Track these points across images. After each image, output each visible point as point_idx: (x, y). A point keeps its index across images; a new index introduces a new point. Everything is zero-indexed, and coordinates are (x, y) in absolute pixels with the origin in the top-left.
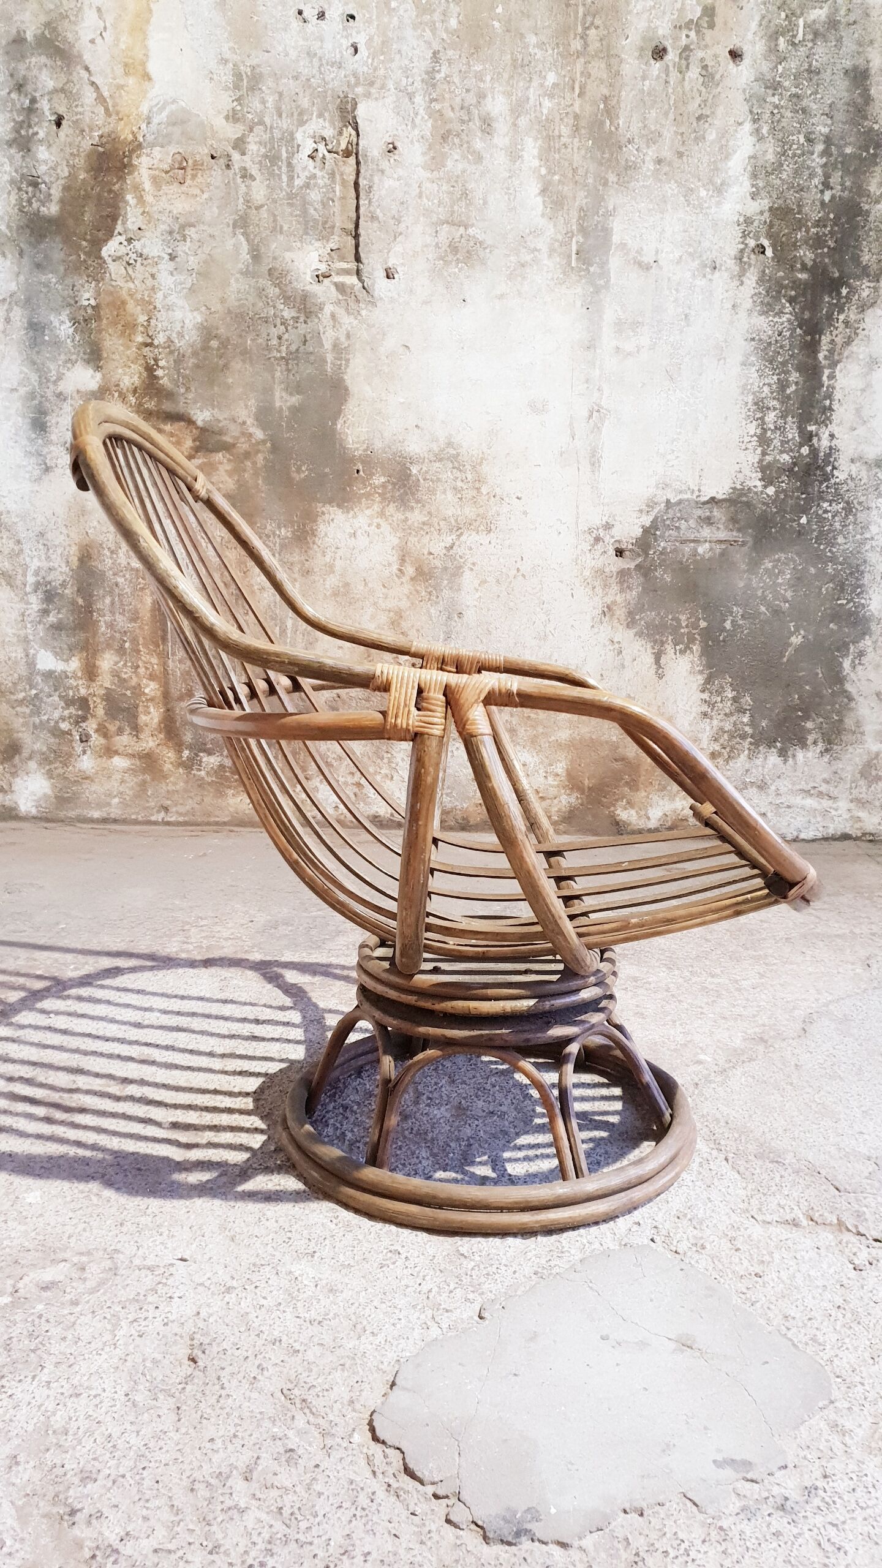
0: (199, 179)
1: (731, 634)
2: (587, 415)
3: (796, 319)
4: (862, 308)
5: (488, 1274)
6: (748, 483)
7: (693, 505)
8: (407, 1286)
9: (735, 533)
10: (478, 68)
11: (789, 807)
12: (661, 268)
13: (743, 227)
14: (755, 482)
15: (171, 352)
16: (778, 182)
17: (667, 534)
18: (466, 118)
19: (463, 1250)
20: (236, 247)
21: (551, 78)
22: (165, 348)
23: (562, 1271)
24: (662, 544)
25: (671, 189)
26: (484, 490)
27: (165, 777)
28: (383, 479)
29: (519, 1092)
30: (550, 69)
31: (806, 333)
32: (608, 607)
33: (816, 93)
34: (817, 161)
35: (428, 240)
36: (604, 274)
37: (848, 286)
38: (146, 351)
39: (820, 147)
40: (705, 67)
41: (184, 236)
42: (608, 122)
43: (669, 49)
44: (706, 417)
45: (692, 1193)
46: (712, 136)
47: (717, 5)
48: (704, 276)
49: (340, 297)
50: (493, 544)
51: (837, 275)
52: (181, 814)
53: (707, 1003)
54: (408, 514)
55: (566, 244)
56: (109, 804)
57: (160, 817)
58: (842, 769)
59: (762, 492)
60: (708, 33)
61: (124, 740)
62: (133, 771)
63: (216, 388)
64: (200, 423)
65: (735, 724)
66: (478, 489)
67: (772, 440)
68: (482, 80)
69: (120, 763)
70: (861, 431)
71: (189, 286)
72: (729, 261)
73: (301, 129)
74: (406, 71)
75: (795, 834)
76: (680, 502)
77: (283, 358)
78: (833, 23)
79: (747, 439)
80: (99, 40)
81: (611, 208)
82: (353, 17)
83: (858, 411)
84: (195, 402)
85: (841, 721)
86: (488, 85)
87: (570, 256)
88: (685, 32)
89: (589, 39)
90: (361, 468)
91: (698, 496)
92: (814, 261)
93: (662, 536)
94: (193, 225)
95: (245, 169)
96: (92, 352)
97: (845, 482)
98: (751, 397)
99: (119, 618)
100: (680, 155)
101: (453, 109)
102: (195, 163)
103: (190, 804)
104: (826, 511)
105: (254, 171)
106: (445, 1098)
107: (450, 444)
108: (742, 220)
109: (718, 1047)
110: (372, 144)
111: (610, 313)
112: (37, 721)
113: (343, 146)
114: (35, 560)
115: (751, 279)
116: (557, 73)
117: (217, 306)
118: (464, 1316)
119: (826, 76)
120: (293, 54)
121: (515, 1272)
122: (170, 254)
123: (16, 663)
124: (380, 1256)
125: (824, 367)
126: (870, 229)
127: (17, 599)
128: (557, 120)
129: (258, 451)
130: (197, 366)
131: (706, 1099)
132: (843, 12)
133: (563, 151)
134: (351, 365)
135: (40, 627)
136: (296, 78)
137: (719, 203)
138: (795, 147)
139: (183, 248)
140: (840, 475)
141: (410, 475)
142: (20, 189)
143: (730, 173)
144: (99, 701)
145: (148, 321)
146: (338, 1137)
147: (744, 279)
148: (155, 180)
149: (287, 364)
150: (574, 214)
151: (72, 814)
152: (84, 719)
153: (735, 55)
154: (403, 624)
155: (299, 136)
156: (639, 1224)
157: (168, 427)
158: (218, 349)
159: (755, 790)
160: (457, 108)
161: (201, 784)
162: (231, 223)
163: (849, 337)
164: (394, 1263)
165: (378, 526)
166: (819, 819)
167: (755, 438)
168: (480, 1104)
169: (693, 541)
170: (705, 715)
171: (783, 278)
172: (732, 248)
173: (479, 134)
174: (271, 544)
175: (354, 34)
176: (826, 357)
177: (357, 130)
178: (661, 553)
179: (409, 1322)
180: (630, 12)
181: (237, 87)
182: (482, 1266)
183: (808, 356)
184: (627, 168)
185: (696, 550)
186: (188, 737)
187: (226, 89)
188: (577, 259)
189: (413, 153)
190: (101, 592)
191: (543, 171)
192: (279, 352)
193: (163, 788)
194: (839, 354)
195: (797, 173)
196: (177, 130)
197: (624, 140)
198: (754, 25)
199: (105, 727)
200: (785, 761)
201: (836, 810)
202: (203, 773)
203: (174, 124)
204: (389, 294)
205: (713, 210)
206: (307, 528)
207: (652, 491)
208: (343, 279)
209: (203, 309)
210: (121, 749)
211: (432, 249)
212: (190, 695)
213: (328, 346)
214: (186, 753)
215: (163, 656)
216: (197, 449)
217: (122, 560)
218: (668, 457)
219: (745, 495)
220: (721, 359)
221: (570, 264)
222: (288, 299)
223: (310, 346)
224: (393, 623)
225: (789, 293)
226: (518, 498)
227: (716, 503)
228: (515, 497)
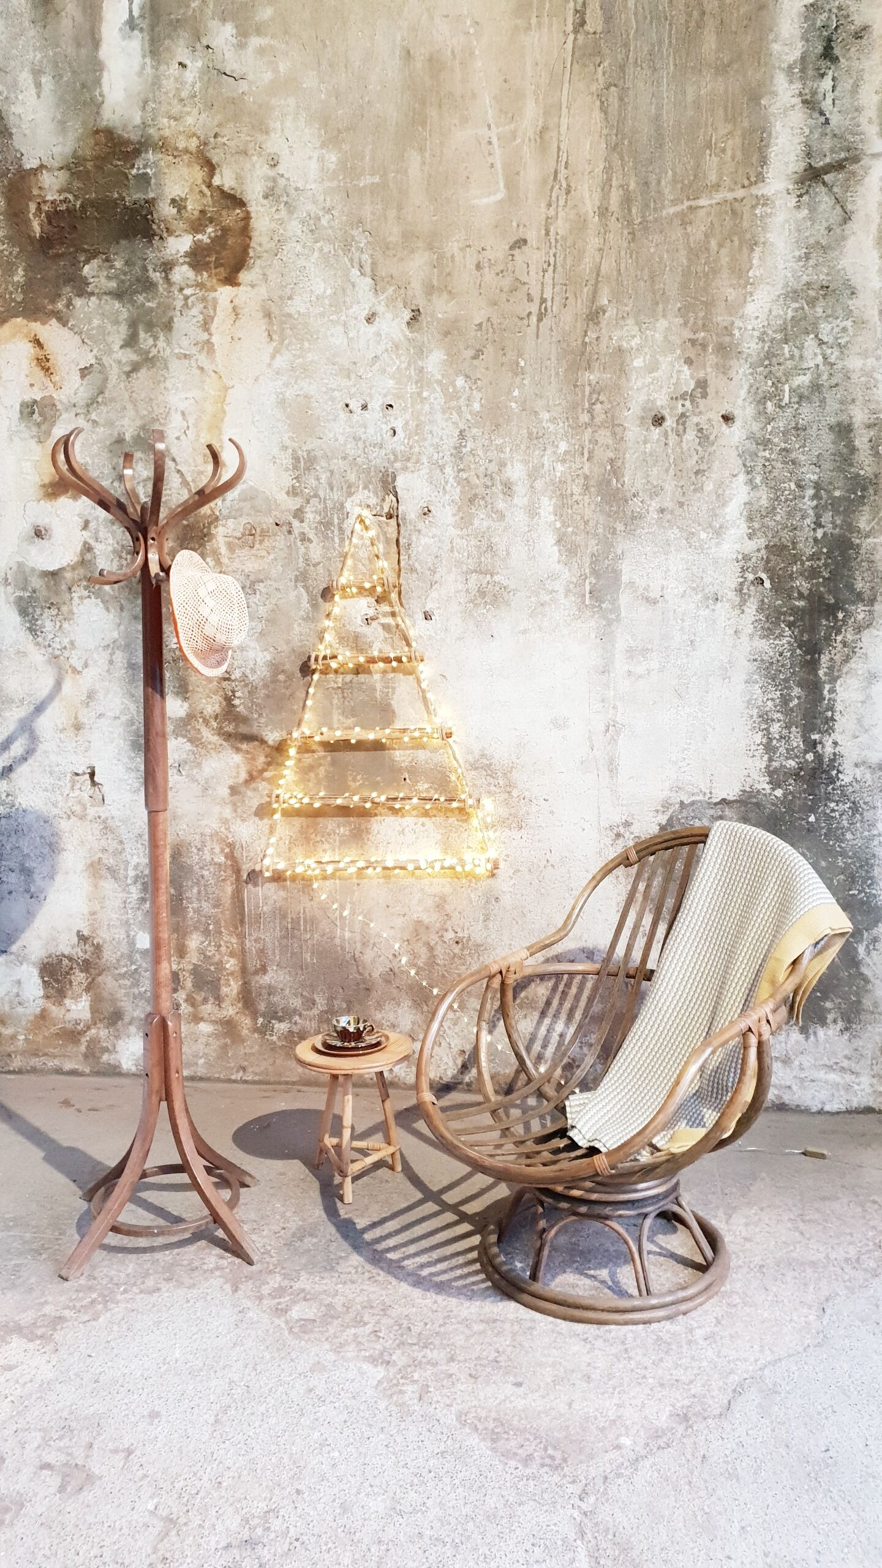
0: (266, 543)
2: (603, 729)
3: (796, 641)
4: (859, 630)
6: (756, 786)
7: (705, 805)
10: (499, 441)
11: (813, 1081)
12: (666, 602)
13: (742, 563)
14: (764, 785)
15: (246, 685)
16: (773, 523)
18: (490, 484)
20: (298, 597)
21: (563, 446)
22: (240, 682)
25: (673, 533)
26: (515, 793)
27: (243, 1041)
28: (426, 786)
30: (562, 439)
31: (806, 653)
33: (804, 446)
34: (808, 504)
35: (460, 586)
36: (616, 609)
37: (844, 610)
38: (225, 684)
39: (810, 492)
40: (700, 430)
41: (253, 589)
42: (614, 481)
43: (667, 417)
44: (714, 729)
46: (709, 487)
47: (709, 378)
48: (707, 607)
49: (387, 635)
50: (524, 839)
51: (833, 601)
52: (256, 1074)
55: (580, 585)
56: (198, 1063)
57: (238, 1076)
58: (863, 1047)
59: (770, 794)
60: (702, 402)
61: (208, 1008)
62: (216, 1036)
63: (283, 713)
64: (271, 743)
66: (509, 793)
68: (502, 452)
69: (205, 1028)
70: (863, 738)
71: (259, 630)
72: (730, 593)
73: (349, 500)
74: (437, 447)
75: (820, 1106)
76: (693, 803)
77: (339, 688)
78: (816, 387)
79: (753, 748)
80: (183, 437)
81: (619, 552)
82: (391, 406)
83: (859, 721)
84: (266, 726)
85: (859, 1002)
86: (508, 455)
87: (584, 596)
88: (681, 402)
89: (595, 413)
90: (407, 777)
91: (710, 798)
92: (810, 590)
94: (260, 581)
95: (304, 534)
96: (180, 686)
97: (851, 784)
98: (755, 711)
99: (204, 905)
100: (681, 504)
101: (478, 477)
102: (262, 531)
103: (265, 1065)
104: (833, 811)
105: (311, 536)
107: (483, 756)
108: (740, 557)
109: (642, 1426)
110: (409, 509)
111: (622, 641)
112: (136, 991)
113: (386, 510)
114: (135, 857)
115: (751, 607)
116: (568, 442)
117: (283, 647)
119: (813, 431)
120: (341, 439)
123: (119, 943)
125: (825, 682)
126: (862, 561)
127: (120, 889)
128: (569, 481)
129: (320, 765)
130: (268, 696)
132: (825, 377)
133: (576, 507)
134: (399, 691)
135: (139, 913)
136: (344, 458)
137: (718, 544)
138: (787, 492)
139: (252, 599)
140: (845, 779)
141: (451, 781)
142: (121, 557)
143: (728, 518)
144: (187, 975)
147: (745, 608)
148: (231, 547)
149: (343, 693)
150: (587, 560)
152: (176, 990)
153: (727, 419)
154: (447, 907)
155: (348, 506)
157: (244, 746)
158: (285, 681)
160: (481, 476)
161: (273, 1048)
162: (293, 578)
163: (848, 655)
165: (423, 825)
166: (842, 1093)
167: (762, 747)
171: (780, 606)
172: (733, 581)
173: (501, 496)
175: (392, 420)
176: (826, 674)
177: (396, 496)
180: (632, 388)
181: (295, 468)
183: (809, 674)
184: (633, 518)
186: (262, 1007)
187: (287, 470)
188: (591, 597)
189: (445, 515)
190: (190, 883)
191: (558, 525)
192: (337, 683)
193: (242, 1051)
194: (839, 671)
195: (790, 515)
196: (247, 506)
197: (629, 495)
198: (743, 393)
199: (193, 997)
200: (807, 1038)
201: (858, 1085)
202: (274, 1038)
203: (245, 500)
204: (428, 633)
205: (713, 550)
206: (363, 827)
207: (666, 793)
208: (389, 620)
209: (272, 649)
210: (206, 1016)
211: (463, 594)
212: (263, 969)
213: (377, 677)
214: (260, 1020)
215: (241, 937)
216: (269, 764)
217: (207, 856)
218: (680, 764)
219: (755, 797)
220: (726, 677)
221: (584, 602)
222: (342, 639)
223: (362, 677)
224: (438, 906)
225: (788, 618)
226: (545, 800)
227: (727, 804)
228: (542, 799)
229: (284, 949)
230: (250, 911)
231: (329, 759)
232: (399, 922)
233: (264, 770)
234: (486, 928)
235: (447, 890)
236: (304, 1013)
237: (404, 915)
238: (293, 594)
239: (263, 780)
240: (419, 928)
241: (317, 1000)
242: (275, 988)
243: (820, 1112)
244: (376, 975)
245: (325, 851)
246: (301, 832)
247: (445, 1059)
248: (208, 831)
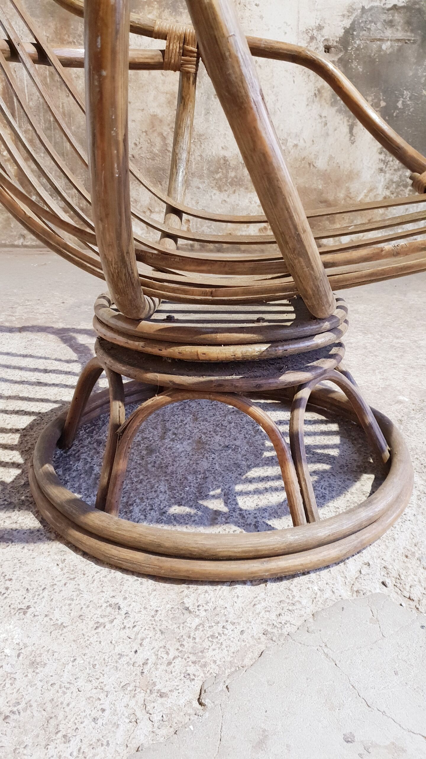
1: (402, 111)
5: (212, 636)
7: (380, 11)
8: (121, 655)
9: (409, 34)
17: (361, 34)
19: (189, 602)
23: (293, 629)
24: (358, 42)
29: (251, 428)
32: (319, 91)
45: (416, 528)
53: (397, 357)
54: (178, 18)
57: (20, 242)
65: (400, 177)
76: (371, 8)
91: (385, 4)
93: (358, 35)
106: (188, 433)
109: (412, 389)
118: (182, 702)
121: (242, 632)
124: (99, 612)
131: (412, 434)
146: (86, 472)
156: (369, 565)
164: (112, 621)
168: (218, 438)
169: (379, 40)
170: (381, 170)
178: (357, 49)
179: (115, 713)
182: (207, 625)
185: (380, 47)
224: (169, 102)
226: (256, 5)
227: (397, 9)
228: (254, 4)
234: (207, 120)
240: (154, 121)
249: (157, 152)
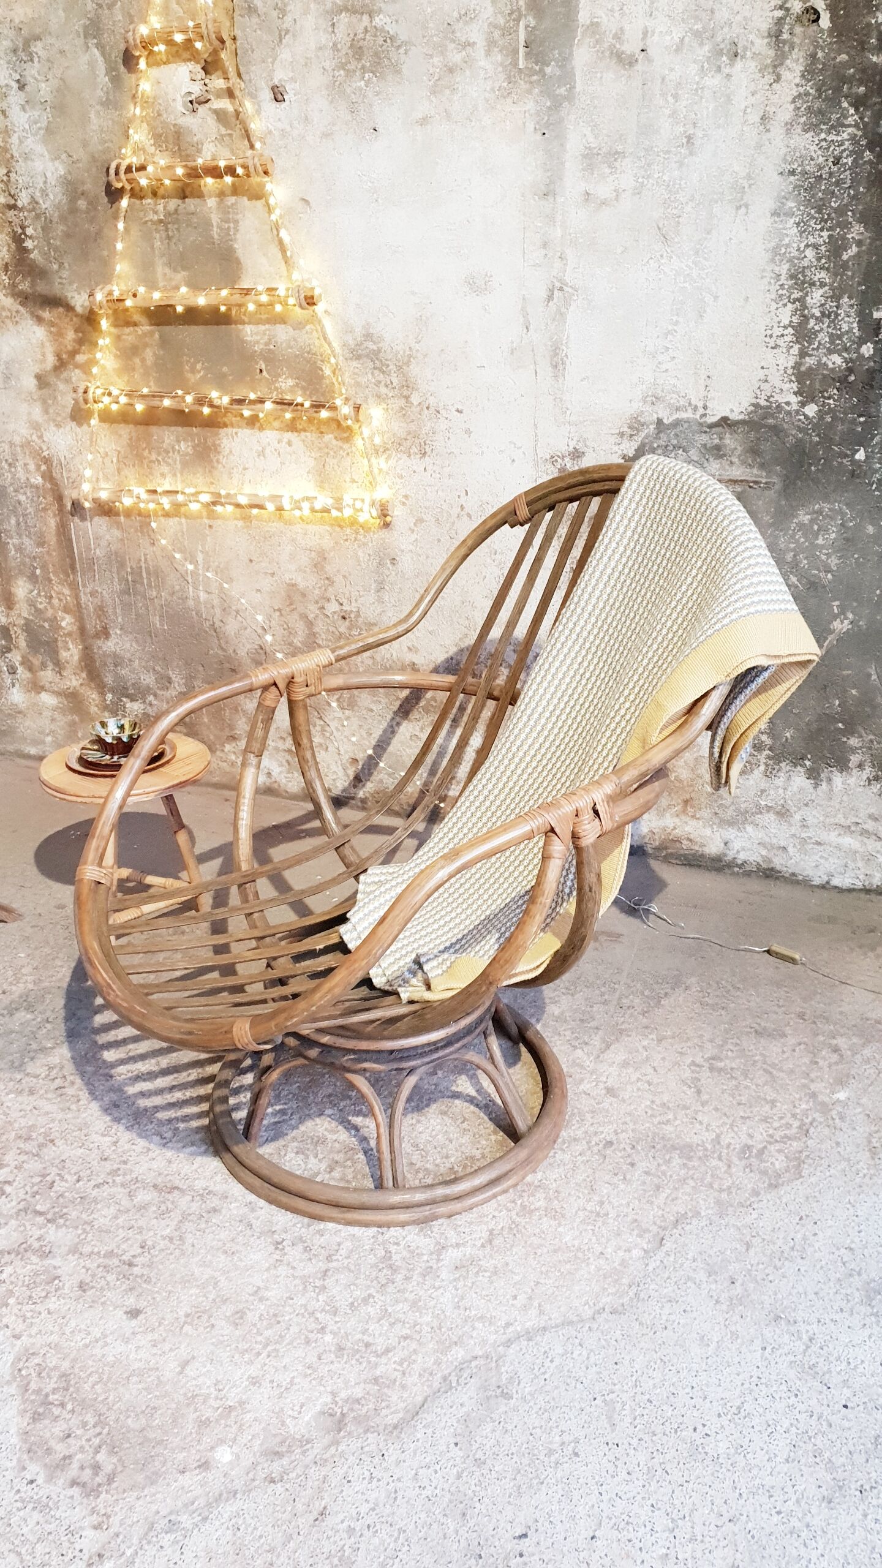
2: (544, 294)
3: (865, 136)
6: (777, 397)
7: (695, 428)
9: (755, 471)
11: (818, 843)
12: (650, 60)
15: (38, 217)
20: (92, 64)
22: (30, 211)
26: (415, 399)
27: (91, 722)
28: (286, 382)
35: (324, 38)
36: (567, 77)
38: (11, 215)
41: (31, 54)
44: (716, 298)
48: (719, 69)
49: (223, 131)
50: (429, 472)
55: (509, 31)
56: (43, 742)
59: (797, 412)
61: (47, 675)
62: (63, 711)
63: (91, 263)
64: (79, 309)
66: (407, 397)
67: (816, 333)
69: (47, 699)
71: (44, 124)
72: (759, 41)
75: (825, 879)
76: (677, 423)
77: (161, 221)
79: (777, 331)
84: (71, 284)
87: (516, 52)
90: (263, 367)
91: (705, 415)
94: (38, 38)
98: (786, 267)
99: (27, 541)
107: (368, 336)
111: (576, 139)
117: (80, 154)
122: (18, 81)
129: (146, 345)
130: (67, 235)
134: (243, 226)
139: (32, 71)
141: (322, 377)
144: (19, 631)
145: (7, 174)
147: (782, 71)
149: (167, 230)
151: (11, 748)
152: (9, 650)
154: (328, 568)
157: (46, 314)
158: (88, 212)
159: (772, 816)
162: (81, 30)
165: (290, 443)
166: (860, 864)
167: (790, 330)
171: (845, 65)
172: (766, 16)
174: (170, 461)
186: (109, 680)
188: (527, 54)
192: (156, 213)
199: (29, 661)
200: (816, 786)
204: (279, 125)
206: (209, 443)
207: (637, 406)
208: (225, 104)
209: (64, 156)
210: (47, 685)
211: (328, 53)
212: (105, 633)
213: (212, 202)
214: (109, 696)
215: (74, 587)
216: (81, 342)
217: (21, 475)
218: (661, 358)
219: (772, 416)
220: (741, 206)
221: (515, 64)
222: (158, 138)
223: (191, 204)
224: (315, 566)
225: (854, 90)
226: (458, 411)
227: (729, 426)
228: (453, 410)
229: (127, 607)
230: (80, 554)
231: (157, 336)
232: (266, 584)
233: (73, 353)
234: (380, 601)
235: (327, 543)
236: (159, 692)
237: (273, 574)
238: (84, 58)
239: (77, 366)
240: (293, 594)
241: (173, 677)
242: (122, 658)
243: (824, 887)
244: (242, 652)
245: (163, 475)
246: (130, 446)
247: (334, 768)
248: (17, 440)
249: (299, 645)
